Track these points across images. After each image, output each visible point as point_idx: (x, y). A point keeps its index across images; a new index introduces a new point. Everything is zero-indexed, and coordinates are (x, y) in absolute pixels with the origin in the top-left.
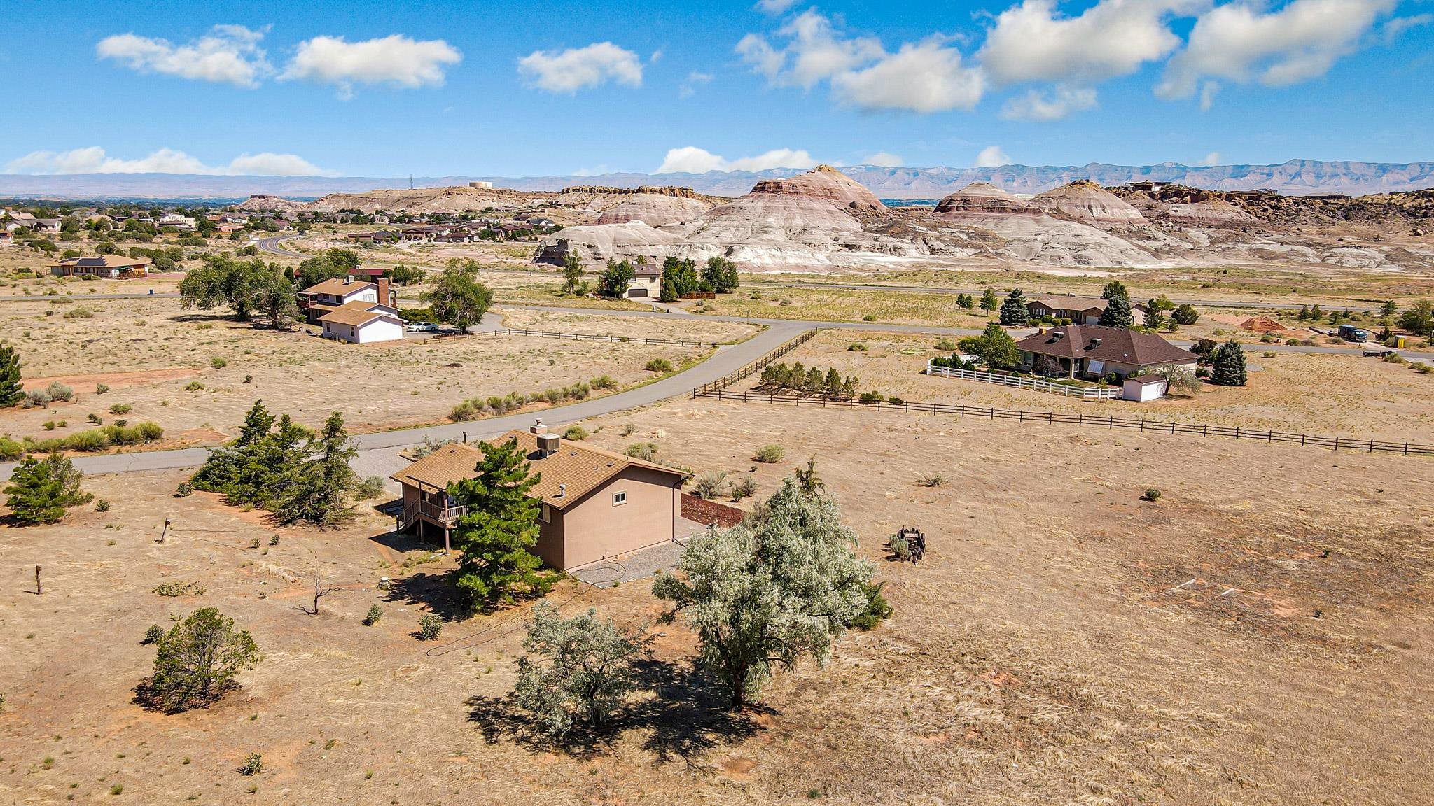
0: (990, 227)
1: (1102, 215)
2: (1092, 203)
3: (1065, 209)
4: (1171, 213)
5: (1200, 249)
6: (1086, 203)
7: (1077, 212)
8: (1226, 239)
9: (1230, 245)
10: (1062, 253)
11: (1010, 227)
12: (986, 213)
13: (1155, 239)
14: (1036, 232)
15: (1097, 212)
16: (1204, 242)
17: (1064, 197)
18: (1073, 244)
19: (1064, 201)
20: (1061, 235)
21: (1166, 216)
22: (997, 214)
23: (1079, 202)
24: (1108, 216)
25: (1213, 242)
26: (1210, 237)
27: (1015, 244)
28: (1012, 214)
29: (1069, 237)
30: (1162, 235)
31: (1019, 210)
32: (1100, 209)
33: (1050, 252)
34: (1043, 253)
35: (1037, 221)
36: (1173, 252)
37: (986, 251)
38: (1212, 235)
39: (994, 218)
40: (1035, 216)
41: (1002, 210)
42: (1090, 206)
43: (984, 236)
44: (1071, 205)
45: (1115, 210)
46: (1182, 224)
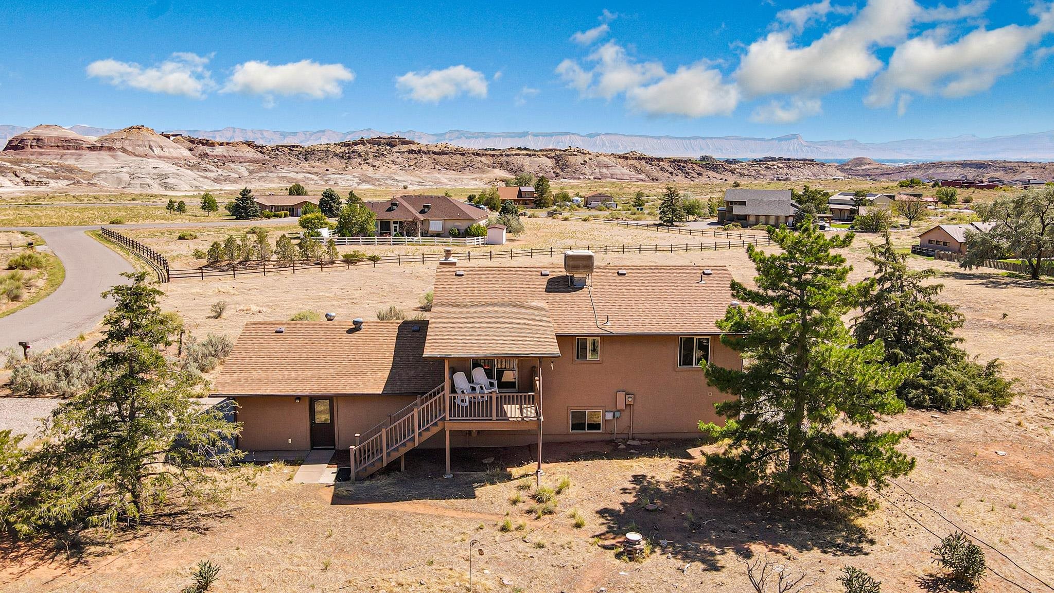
0: (71, 162)
1: (162, 154)
2: (152, 143)
3: (130, 149)
4: (209, 153)
5: (244, 177)
6: (147, 143)
7: (140, 150)
8: (259, 171)
9: (264, 174)
10: (150, 181)
11: (90, 162)
12: (62, 151)
13: (210, 171)
14: (117, 166)
15: (157, 151)
16: (246, 174)
17: (126, 139)
18: (154, 174)
19: (127, 142)
20: (143, 168)
21: (206, 155)
22: (74, 151)
23: (140, 143)
24: (167, 154)
25: (251, 172)
26: (247, 169)
27: (103, 175)
28: (88, 152)
29: (149, 168)
30: (214, 169)
31: (93, 148)
32: (159, 149)
33: (138, 181)
34: (132, 182)
35: (114, 157)
36: (227, 179)
37: (79, 182)
38: (249, 167)
39: (72, 155)
40: (111, 153)
41: (77, 148)
42: (150, 146)
43: (70, 170)
44: (134, 145)
45: (171, 150)
46: (224, 161)
